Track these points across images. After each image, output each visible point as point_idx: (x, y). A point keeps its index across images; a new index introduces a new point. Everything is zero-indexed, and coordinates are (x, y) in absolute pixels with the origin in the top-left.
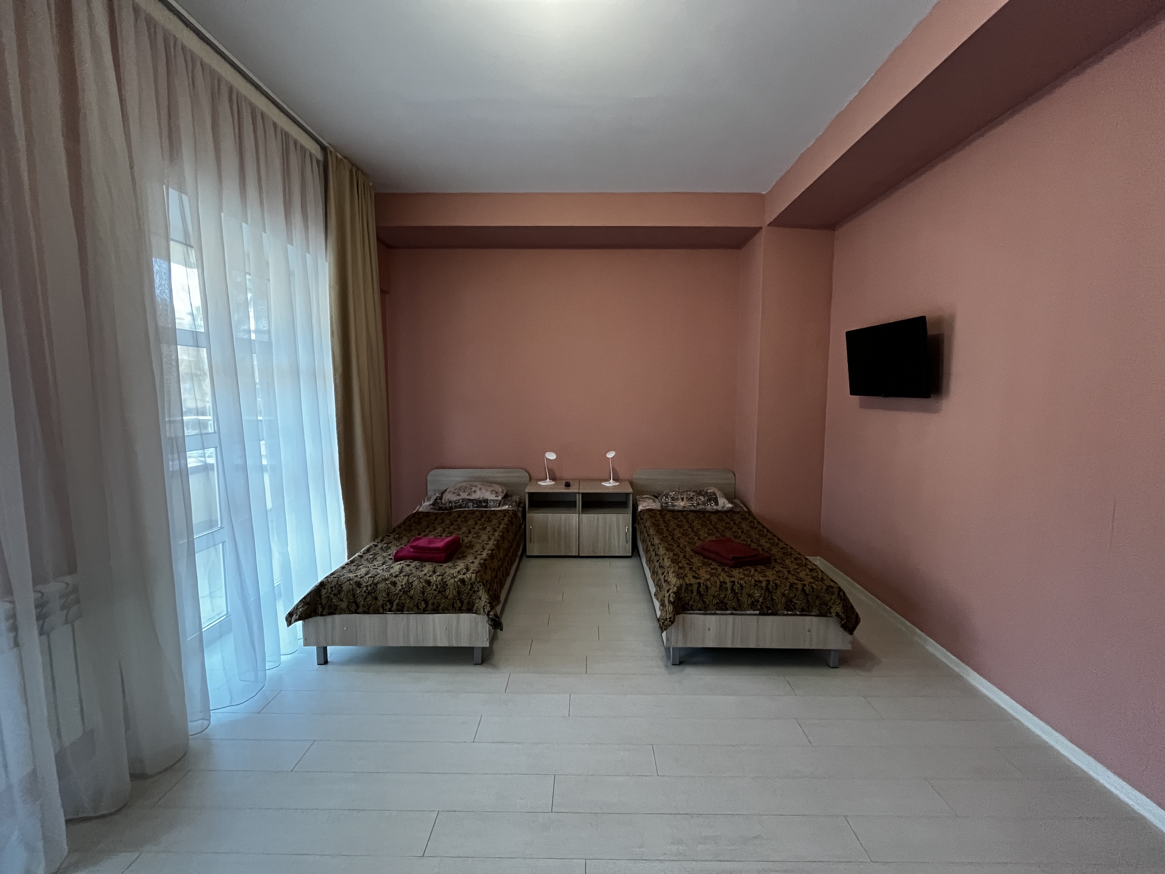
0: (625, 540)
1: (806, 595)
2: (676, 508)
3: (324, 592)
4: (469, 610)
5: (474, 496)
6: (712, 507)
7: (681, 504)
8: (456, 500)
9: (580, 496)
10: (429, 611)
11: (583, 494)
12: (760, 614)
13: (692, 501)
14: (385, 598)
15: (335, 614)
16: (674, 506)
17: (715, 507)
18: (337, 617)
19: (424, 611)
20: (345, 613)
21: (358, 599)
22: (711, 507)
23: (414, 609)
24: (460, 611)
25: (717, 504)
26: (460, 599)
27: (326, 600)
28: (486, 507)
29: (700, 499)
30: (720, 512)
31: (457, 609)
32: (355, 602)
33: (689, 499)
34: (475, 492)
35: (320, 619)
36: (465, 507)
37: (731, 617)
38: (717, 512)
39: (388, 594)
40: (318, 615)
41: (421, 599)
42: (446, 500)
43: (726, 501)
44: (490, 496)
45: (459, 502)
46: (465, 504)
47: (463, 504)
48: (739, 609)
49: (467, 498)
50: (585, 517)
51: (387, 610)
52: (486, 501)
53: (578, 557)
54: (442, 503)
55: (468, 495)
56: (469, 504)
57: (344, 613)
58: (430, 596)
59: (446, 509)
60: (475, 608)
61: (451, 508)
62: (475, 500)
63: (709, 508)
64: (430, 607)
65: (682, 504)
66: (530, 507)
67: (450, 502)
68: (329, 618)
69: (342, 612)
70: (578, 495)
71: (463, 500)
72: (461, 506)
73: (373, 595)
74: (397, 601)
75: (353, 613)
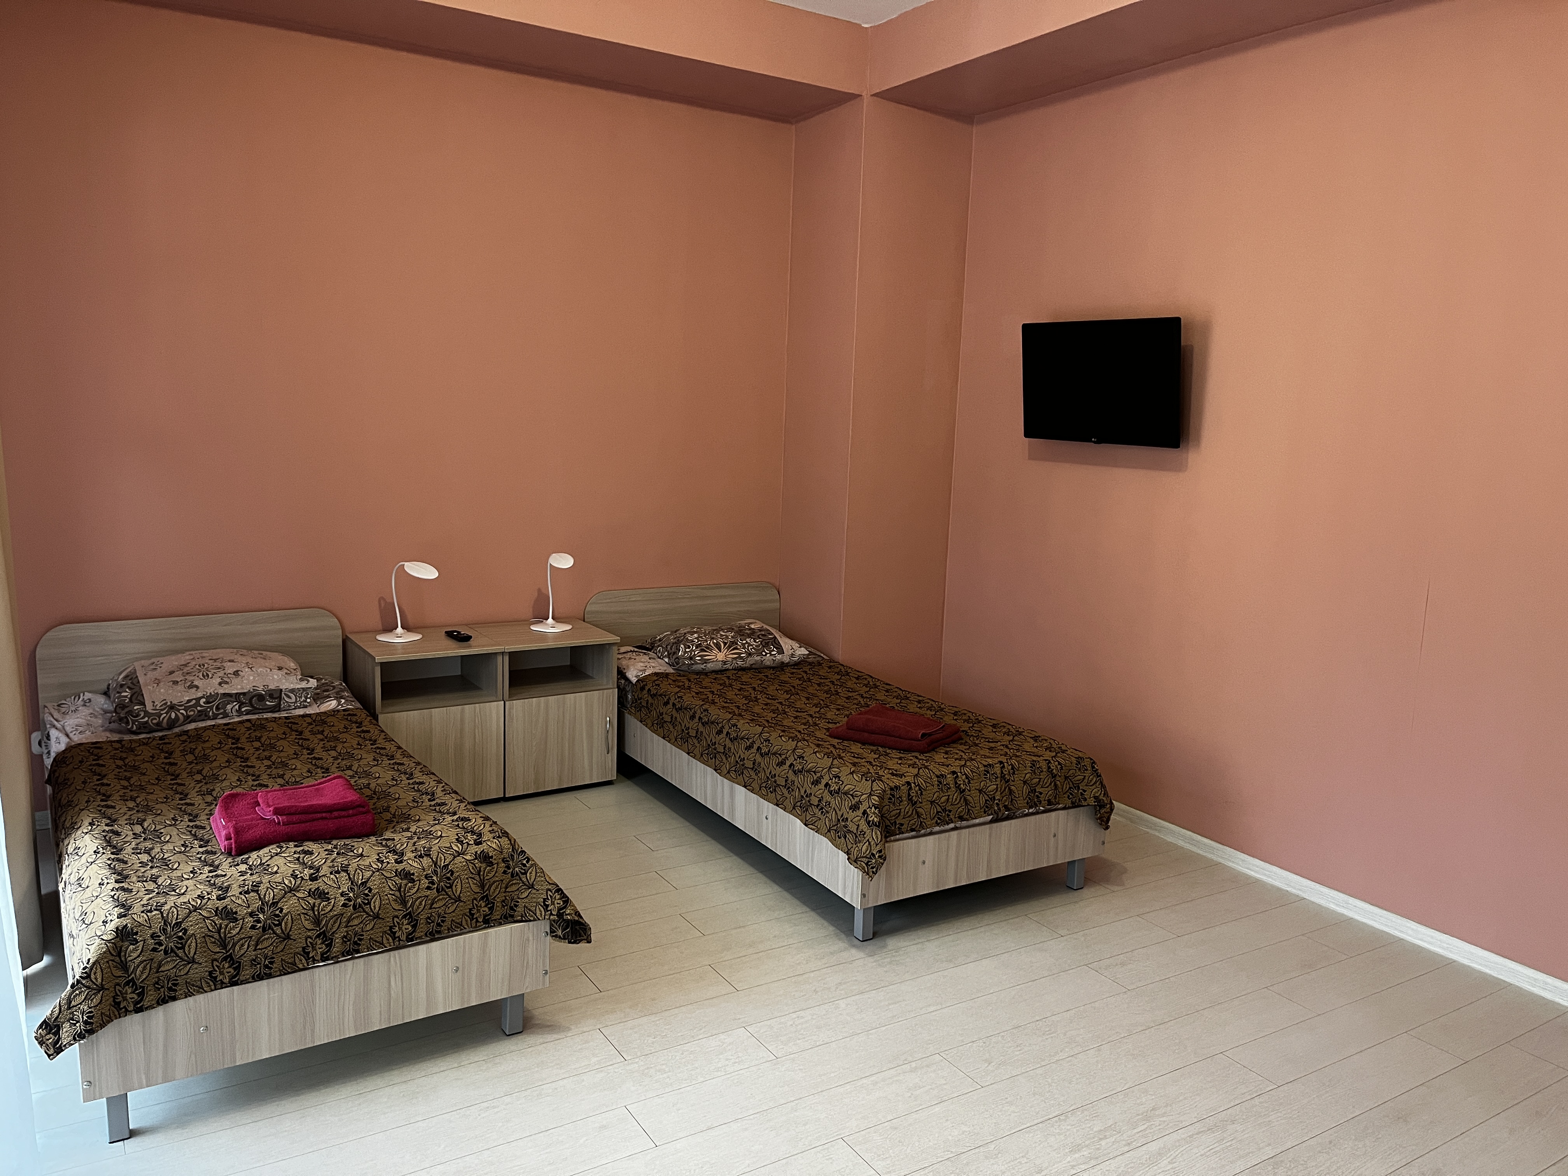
0: (604, 746)
1: (1054, 776)
2: (710, 666)
3: (133, 953)
4: (508, 918)
5: (236, 687)
6: (772, 657)
7: (719, 657)
8: (189, 701)
9: (507, 658)
10: (420, 938)
11: (511, 654)
12: (992, 822)
13: (736, 649)
14: (310, 930)
15: (174, 999)
16: (706, 662)
17: (779, 657)
18: (180, 1008)
19: (412, 940)
20: (201, 990)
21: (237, 948)
22: (770, 657)
23: (385, 941)
24: (488, 923)
25: (781, 651)
26: (485, 898)
27: (144, 968)
28: (277, 709)
29: (749, 645)
30: (788, 665)
31: (480, 920)
32: (229, 958)
33: (729, 647)
34: (236, 673)
35: (132, 1023)
36: (215, 717)
37: (954, 834)
38: (782, 666)
39: (317, 921)
40: (127, 1012)
41: (401, 914)
42: (158, 704)
43: (796, 645)
44: (289, 682)
45: (198, 703)
46: (218, 708)
47: (211, 708)
48: (968, 816)
49: (221, 691)
50: (518, 706)
51: (318, 958)
52: (276, 694)
53: (505, 799)
54: (147, 713)
55: (220, 684)
56: (229, 707)
57: (199, 992)
58: (420, 903)
59: (159, 727)
60: (520, 910)
61: (172, 724)
62: (244, 694)
63: (768, 659)
64: (422, 928)
65: (721, 656)
66: (384, 697)
67: (172, 707)
68: (158, 1015)
69: (194, 989)
70: (500, 658)
71: (210, 699)
72: (203, 715)
73: (279, 931)
74: (343, 931)
75: (223, 986)
